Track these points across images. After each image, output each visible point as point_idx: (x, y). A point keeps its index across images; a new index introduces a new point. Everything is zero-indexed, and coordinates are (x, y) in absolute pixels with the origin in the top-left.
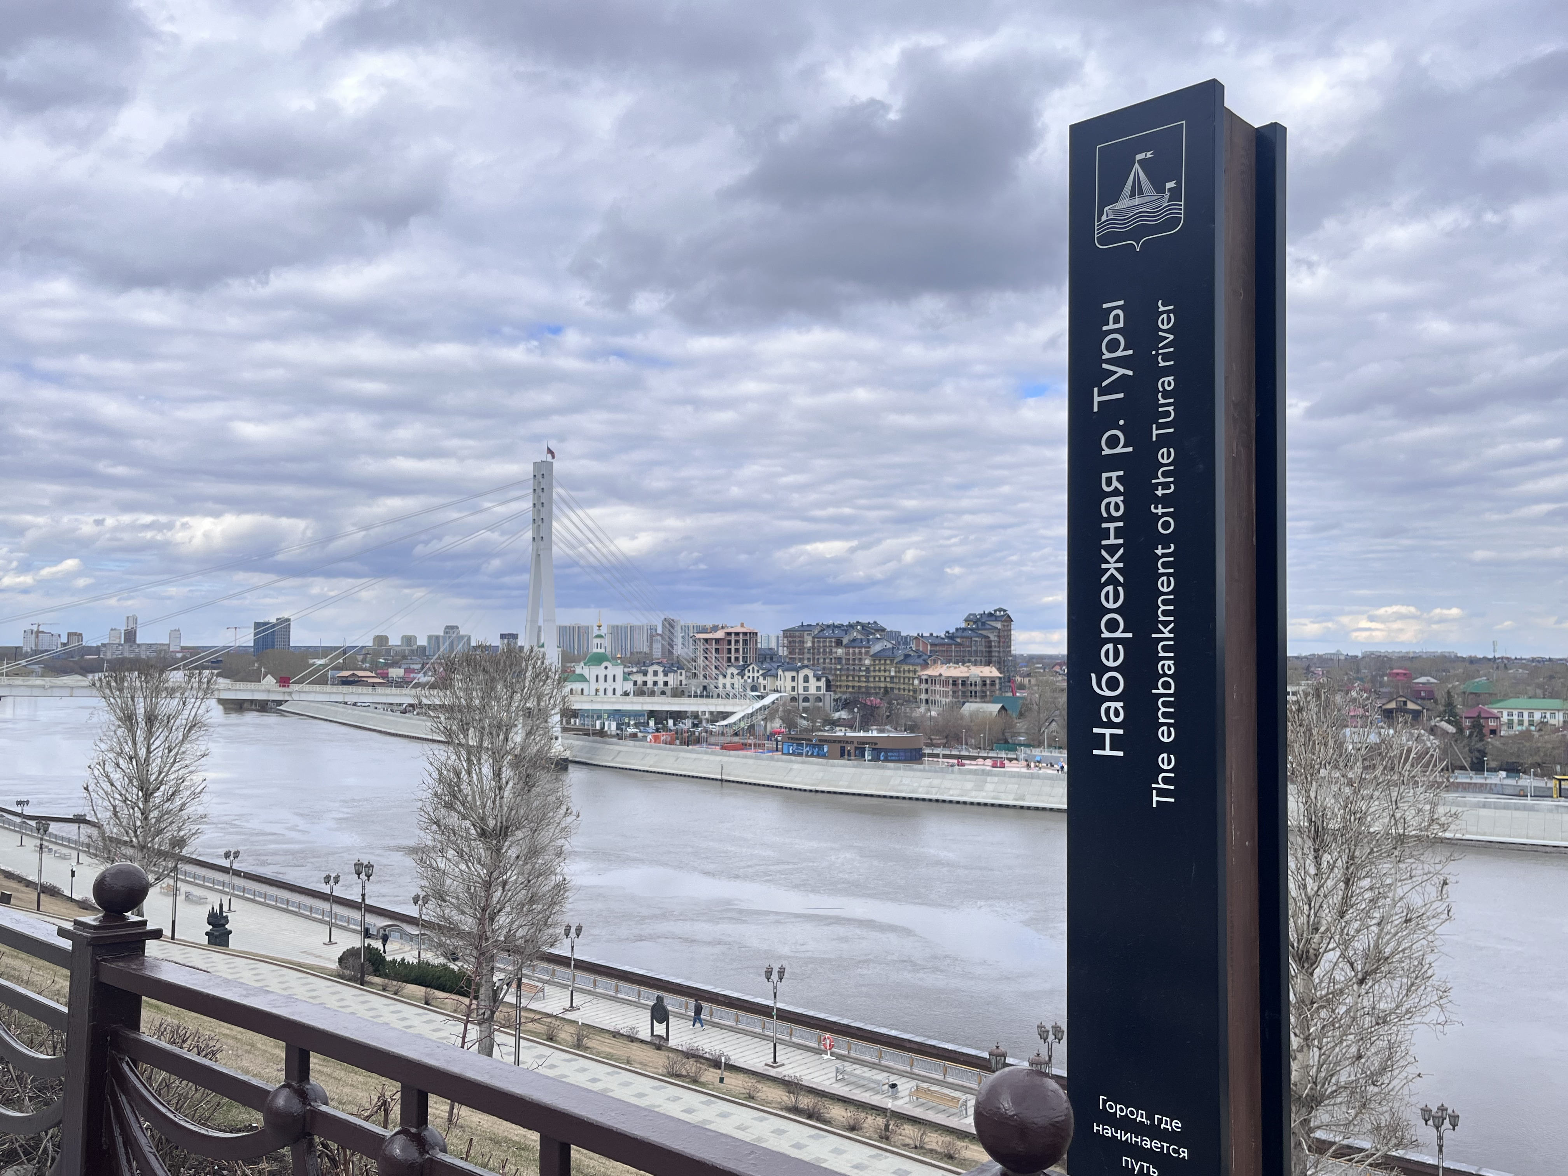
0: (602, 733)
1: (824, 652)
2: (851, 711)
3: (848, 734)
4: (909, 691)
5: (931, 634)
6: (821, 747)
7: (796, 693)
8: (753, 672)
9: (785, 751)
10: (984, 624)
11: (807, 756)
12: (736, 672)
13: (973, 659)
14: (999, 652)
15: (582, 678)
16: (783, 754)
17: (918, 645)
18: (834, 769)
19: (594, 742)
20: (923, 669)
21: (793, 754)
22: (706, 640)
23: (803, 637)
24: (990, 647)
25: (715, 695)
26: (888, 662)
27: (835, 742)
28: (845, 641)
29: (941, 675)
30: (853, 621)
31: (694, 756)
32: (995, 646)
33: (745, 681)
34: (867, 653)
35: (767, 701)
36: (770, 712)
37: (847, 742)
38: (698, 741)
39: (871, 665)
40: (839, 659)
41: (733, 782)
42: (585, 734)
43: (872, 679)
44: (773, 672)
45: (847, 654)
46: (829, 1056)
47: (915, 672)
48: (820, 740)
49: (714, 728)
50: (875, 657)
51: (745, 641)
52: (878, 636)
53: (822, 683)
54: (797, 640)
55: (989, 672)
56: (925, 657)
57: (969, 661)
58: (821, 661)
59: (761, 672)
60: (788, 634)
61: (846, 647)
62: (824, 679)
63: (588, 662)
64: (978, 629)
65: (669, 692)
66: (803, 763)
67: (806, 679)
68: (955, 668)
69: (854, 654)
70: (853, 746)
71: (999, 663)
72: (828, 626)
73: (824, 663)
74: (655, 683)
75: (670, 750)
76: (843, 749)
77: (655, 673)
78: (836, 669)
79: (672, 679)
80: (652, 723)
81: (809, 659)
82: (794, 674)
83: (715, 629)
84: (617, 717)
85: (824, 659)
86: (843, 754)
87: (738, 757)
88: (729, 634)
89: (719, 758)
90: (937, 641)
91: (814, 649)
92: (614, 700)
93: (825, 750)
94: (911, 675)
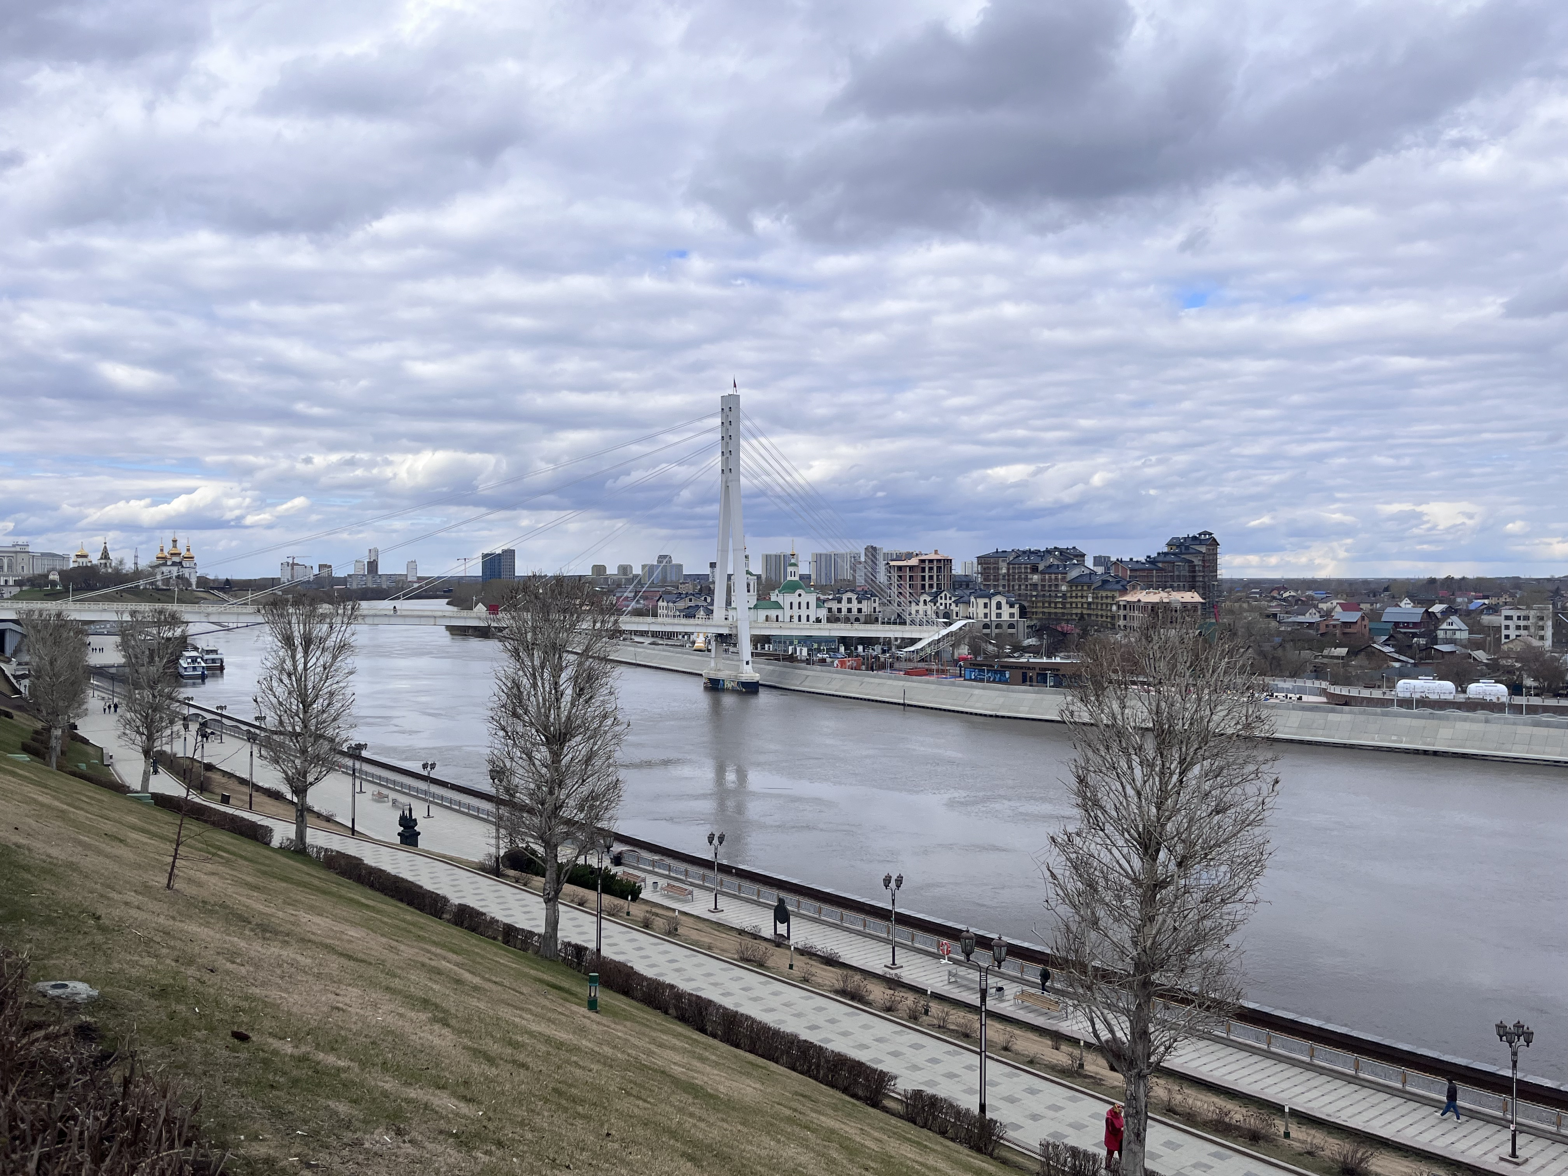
0: (792, 658)
1: (1020, 579)
2: (1041, 638)
3: (1031, 660)
4: (1107, 617)
5: (1131, 559)
6: (1002, 673)
7: (988, 619)
8: (946, 599)
9: (967, 677)
10: (1187, 548)
11: (988, 681)
12: (928, 599)
13: (1175, 584)
14: (1203, 577)
15: (777, 606)
16: (965, 680)
17: (1117, 570)
18: (1015, 695)
19: (785, 666)
20: (1121, 596)
21: (975, 680)
22: (900, 568)
23: (998, 564)
24: (1194, 571)
25: (908, 621)
26: (1085, 588)
27: (1016, 668)
28: (1041, 568)
29: (1139, 601)
30: (1051, 546)
31: (877, 681)
32: (1200, 571)
33: (938, 608)
34: (1063, 579)
35: (954, 627)
36: (956, 639)
37: (1029, 668)
38: (882, 667)
39: (1067, 591)
40: (1035, 585)
41: (915, 706)
42: (776, 660)
43: (1068, 606)
44: (965, 599)
45: (1043, 580)
46: (946, 961)
47: (1113, 597)
48: (1002, 667)
49: (903, 653)
50: (1072, 583)
51: (939, 568)
52: (1075, 562)
53: (1016, 610)
54: (992, 566)
55: (1193, 597)
56: (1125, 583)
57: (1172, 587)
58: (1017, 587)
59: (953, 599)
60: (982, 560)
61: (1042, 573)
62: (1017, 606)
63: (784, 589)
64: (1181, 553)
65: (862, 619)
66: (984, 688)
67: (999, 606)
68: (1155, 593)
69: (1050, 579)
70: (1035, 672)
71: (1204, 588)
72: (1024, 552)
73: (1019, 589)
74: (849, 610)
75: (854, 674)
76: (1024, 676)
77: (849, 601)
78: (1032, 596)
79: (866, 606)
80: (842, 649)
81: (1004, 586)
82: (987, 600)
83: (909, 556)
84: (809, 643)
85: (1020, 586)
86: (1025, 680)
87: (920, 682)
88: (923, 561)
89: (901, 683)
90: (1137, 567)
91: (1009, 576)
92: (808, 626)
93: (1007, 676)
94: (1110, 601)
